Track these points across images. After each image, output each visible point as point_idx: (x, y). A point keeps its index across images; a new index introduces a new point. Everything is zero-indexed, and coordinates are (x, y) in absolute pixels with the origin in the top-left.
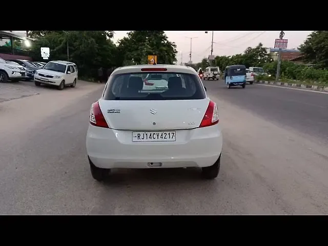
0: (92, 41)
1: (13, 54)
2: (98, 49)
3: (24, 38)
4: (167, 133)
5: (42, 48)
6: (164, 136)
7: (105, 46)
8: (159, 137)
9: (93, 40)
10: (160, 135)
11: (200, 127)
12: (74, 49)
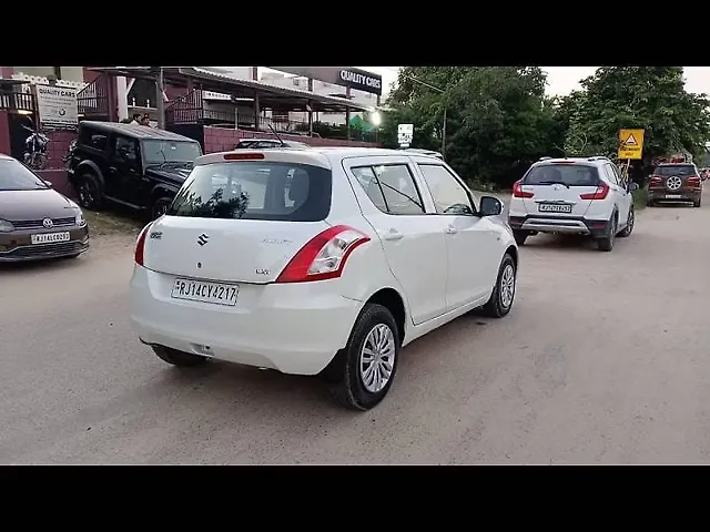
0: (492, 106)
1: (346, 139)
2: (506, 123)
3: (371, 109)
4: (226, 287)
5: (400, 126)
6: (219, 291)
7: (521, 114)
8: (211, 295)
9: (494, 102)
10: (213, 290)
11: (276, 282)
12: (458, 124)
